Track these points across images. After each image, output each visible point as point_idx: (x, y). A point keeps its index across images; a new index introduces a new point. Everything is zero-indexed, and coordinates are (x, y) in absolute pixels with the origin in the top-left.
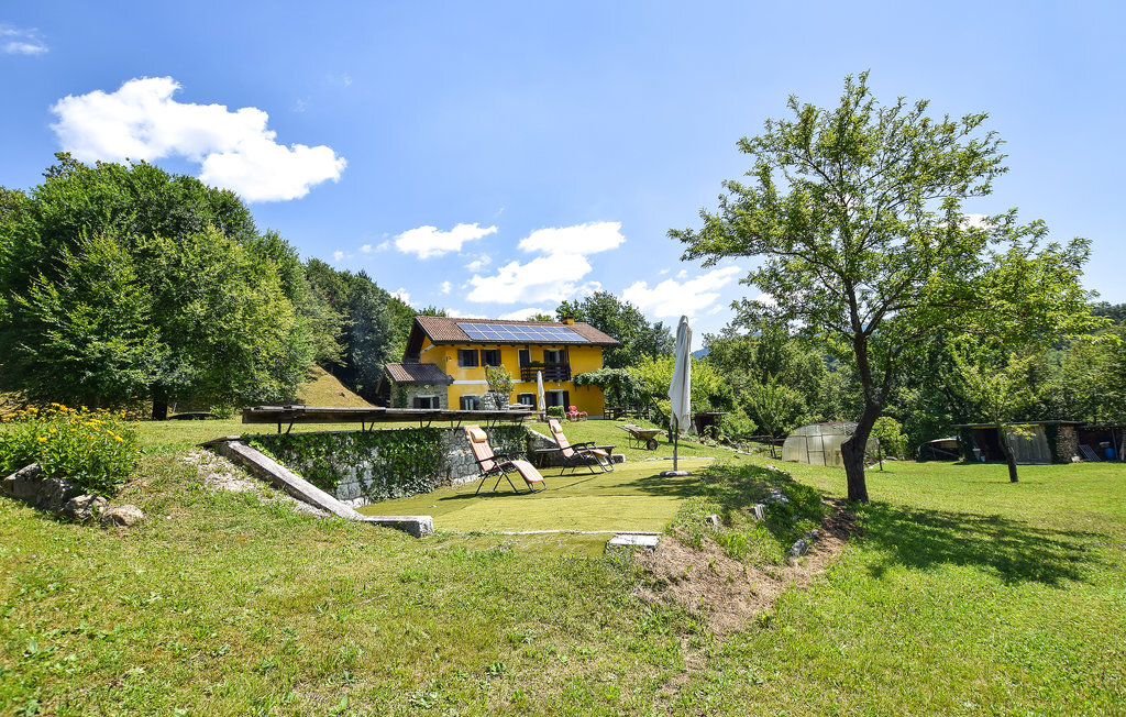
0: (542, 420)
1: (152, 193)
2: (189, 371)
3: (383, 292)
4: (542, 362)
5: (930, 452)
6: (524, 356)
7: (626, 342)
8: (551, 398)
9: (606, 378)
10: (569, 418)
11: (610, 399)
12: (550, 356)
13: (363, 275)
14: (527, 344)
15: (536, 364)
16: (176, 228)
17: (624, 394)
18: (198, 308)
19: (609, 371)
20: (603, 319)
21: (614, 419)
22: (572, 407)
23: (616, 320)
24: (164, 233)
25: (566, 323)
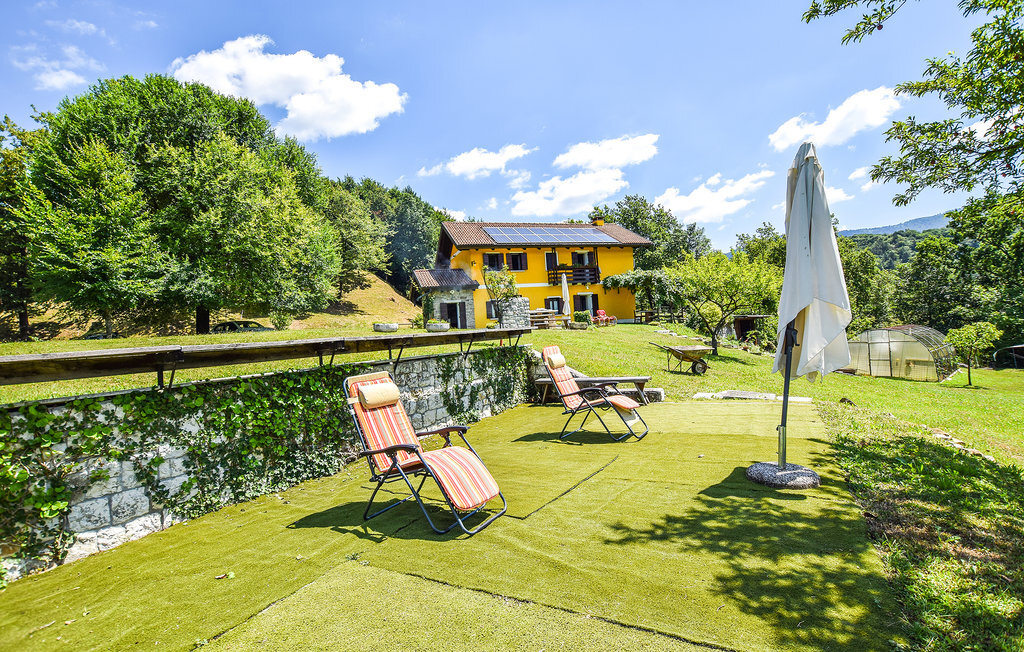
0: (567, 326)
1: (162, 103)
2: (208, 282)
3: (426, 205)
4: (570, 264)
5: (1011, 358)
6: (551, 258)
7: (659, 244)
8: (580, 302)
9: (638, 280)
10: (596, 322)
11: (641, 301)
12: (578, 258)
13: (408, 191)
14: (554, 247)
15: (563, 267)
16: (190, 138)
17: (657, 296)
18: (213, 216)
19: (641, 273)
20: (634, 223)
21: (647, 322)
22: (601, 311)
23: (649, 223)
24: (175, 143)
25: (595, 225)
